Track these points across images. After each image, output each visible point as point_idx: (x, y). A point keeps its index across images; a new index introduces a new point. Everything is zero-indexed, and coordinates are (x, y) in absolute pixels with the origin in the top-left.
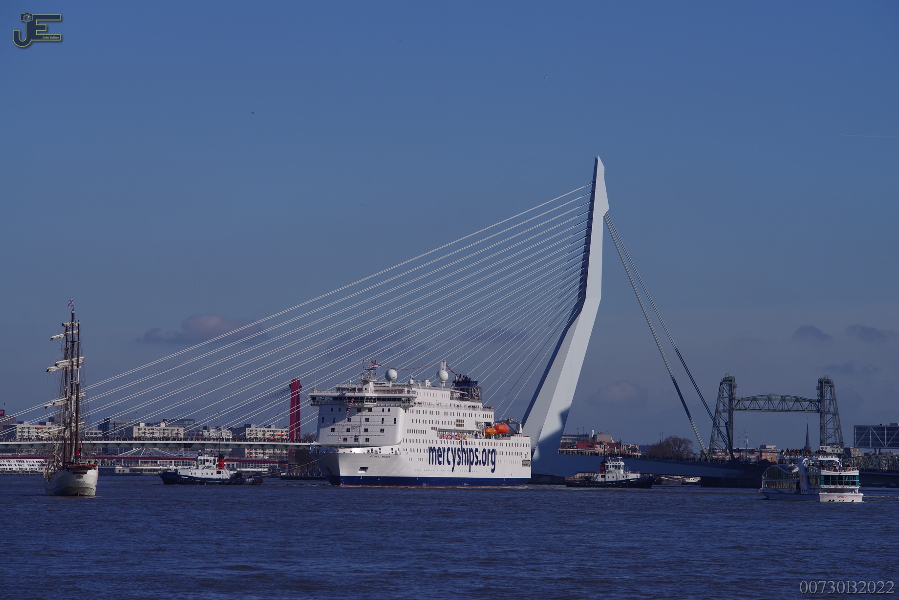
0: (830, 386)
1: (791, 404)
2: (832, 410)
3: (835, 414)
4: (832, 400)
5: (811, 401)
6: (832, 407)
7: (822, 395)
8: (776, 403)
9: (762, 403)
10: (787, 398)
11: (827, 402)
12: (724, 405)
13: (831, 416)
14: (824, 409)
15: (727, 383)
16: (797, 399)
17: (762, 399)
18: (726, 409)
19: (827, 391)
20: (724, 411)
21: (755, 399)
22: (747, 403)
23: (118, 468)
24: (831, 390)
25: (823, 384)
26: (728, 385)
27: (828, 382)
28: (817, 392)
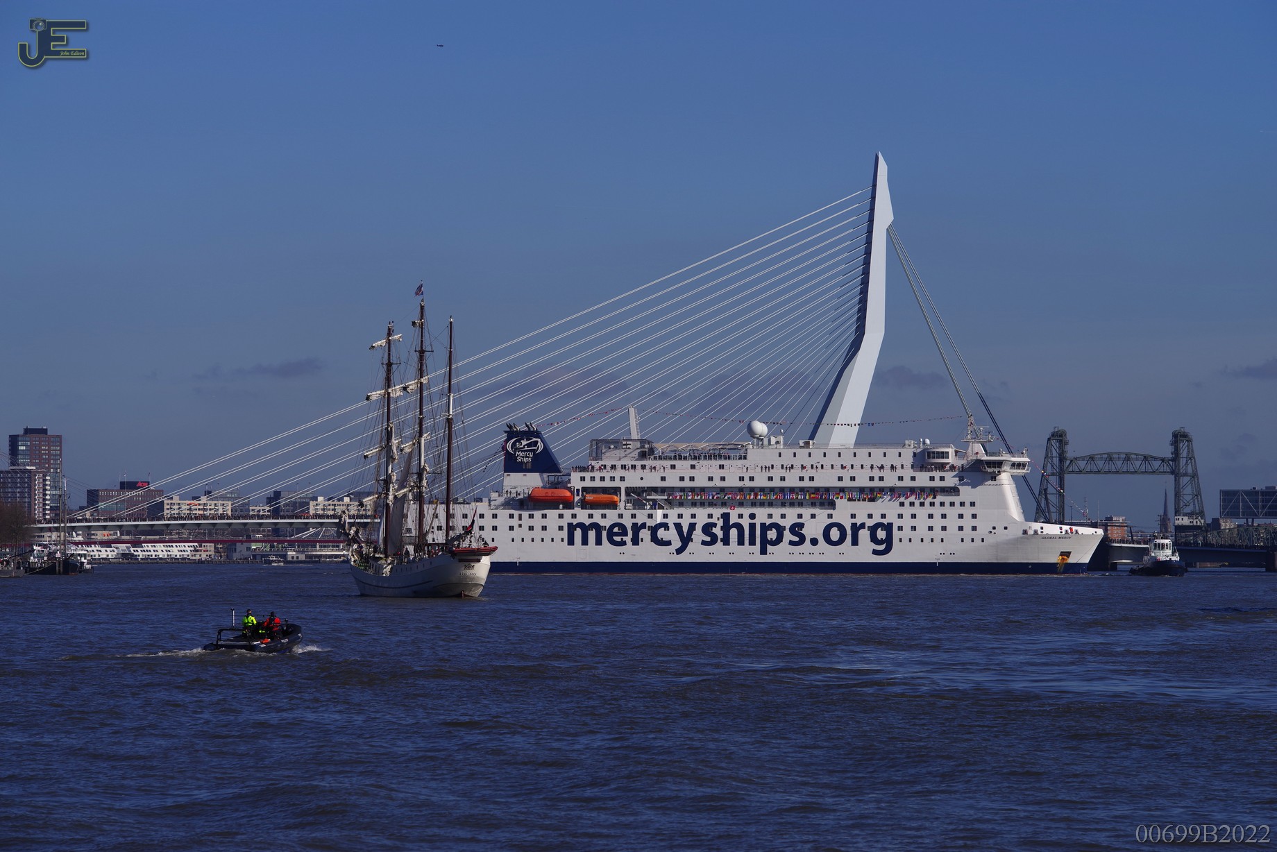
0: (1188, 441)
1: (1138, 463)
2: (1190, 471)
3: (1194, 476)
4: (1190, 459)
5: (1163, 460)
6: (1190, 466)
7: (1176, 453)
8: (1119, 463)
9: (1100, 463)
10: (1133, 456)
11: (1182, 462)
12: (1052, 466)
13: (1189, 478)
14: (1179, 469)
15: (1056, 438)
16: (1146, 458)
17: (1101, 459)
18: (1055, 471)
19: (1183, 446)
20: (1053, 474)
21: (1092, 458)
22: (1082, 464)
23: (291, 553)
24: (1188, 446)
25: (1179, 437)
26: (1057, 441)
27: (1185, 435)
28: (1171, 449)
